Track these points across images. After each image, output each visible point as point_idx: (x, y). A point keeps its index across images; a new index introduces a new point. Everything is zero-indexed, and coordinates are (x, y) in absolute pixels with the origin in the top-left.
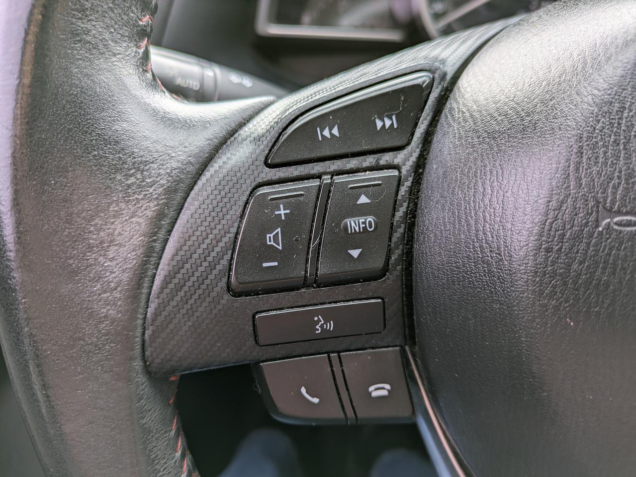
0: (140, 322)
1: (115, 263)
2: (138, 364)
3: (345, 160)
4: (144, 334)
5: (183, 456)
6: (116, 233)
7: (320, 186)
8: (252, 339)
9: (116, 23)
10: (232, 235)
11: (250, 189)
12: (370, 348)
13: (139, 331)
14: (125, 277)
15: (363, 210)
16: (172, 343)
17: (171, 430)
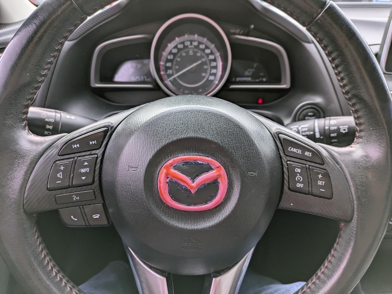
0: (22, 199)
1: (15, 183)
2: (22, 210)
3: (81, 153)
4: (23, 202)
5: (38, 237)
6: (15, 175)
7: (73, 160)
8: (55, 202)
9: (15, 120)
10: (48, 175)
11: (54, 162)
12: (93, 204)
13: (22, 201)
14: (18, 187)
15: (86, 167)
16: (31, 204)
17: (33, 230)
